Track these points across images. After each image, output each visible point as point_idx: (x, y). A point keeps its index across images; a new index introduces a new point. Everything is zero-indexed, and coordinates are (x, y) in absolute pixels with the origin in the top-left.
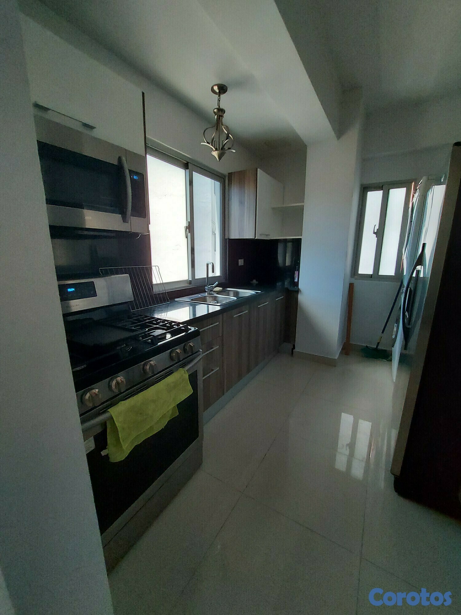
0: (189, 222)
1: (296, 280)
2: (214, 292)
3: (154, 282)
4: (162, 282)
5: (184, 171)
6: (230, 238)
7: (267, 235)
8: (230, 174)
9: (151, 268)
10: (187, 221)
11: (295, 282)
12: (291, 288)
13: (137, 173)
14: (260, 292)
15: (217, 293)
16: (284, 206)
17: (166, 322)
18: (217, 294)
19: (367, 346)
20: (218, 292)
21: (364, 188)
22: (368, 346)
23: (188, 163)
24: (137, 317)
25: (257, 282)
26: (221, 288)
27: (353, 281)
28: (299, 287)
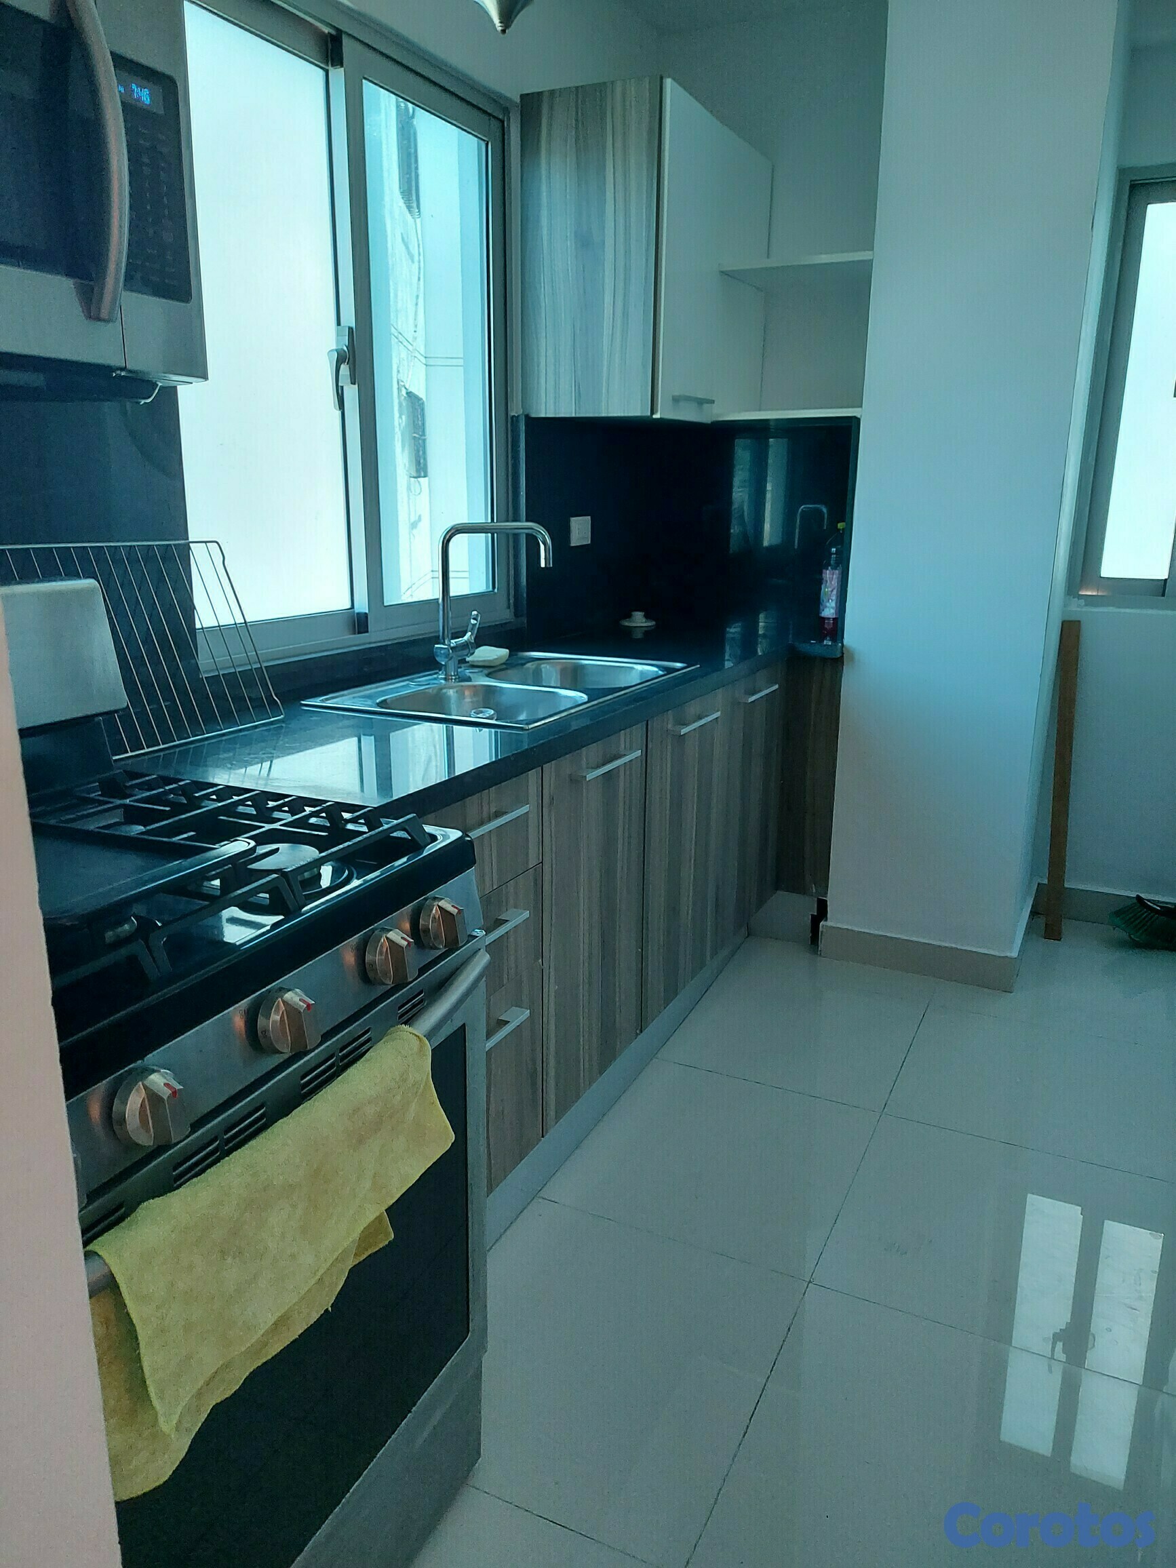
0: (350, 329)
1: (829, 611)
2: (473, 666)
3: (205, 618)
4: (240, 620)
5: (321, 73)
6: (533, 415)
7: (701, 402)
8: (531, 105)
9: (185, 551)
10: (339, 323)
11: (824, 619)
12: (814, 648)
13: (149, 75)
14: (679, 665)
15: (486, 671)
16: (773, 262)
17: (308, 810)
18: (488, 675)
19: (1138, 898)
20: (492, 670)
21: (1134, 187)
22: (1142, 895)
23: (339, 31)
24: (149, 786)
25: (651, 623)
26: (503, 652)
27: (1077, 609)
28: (847, 640)
